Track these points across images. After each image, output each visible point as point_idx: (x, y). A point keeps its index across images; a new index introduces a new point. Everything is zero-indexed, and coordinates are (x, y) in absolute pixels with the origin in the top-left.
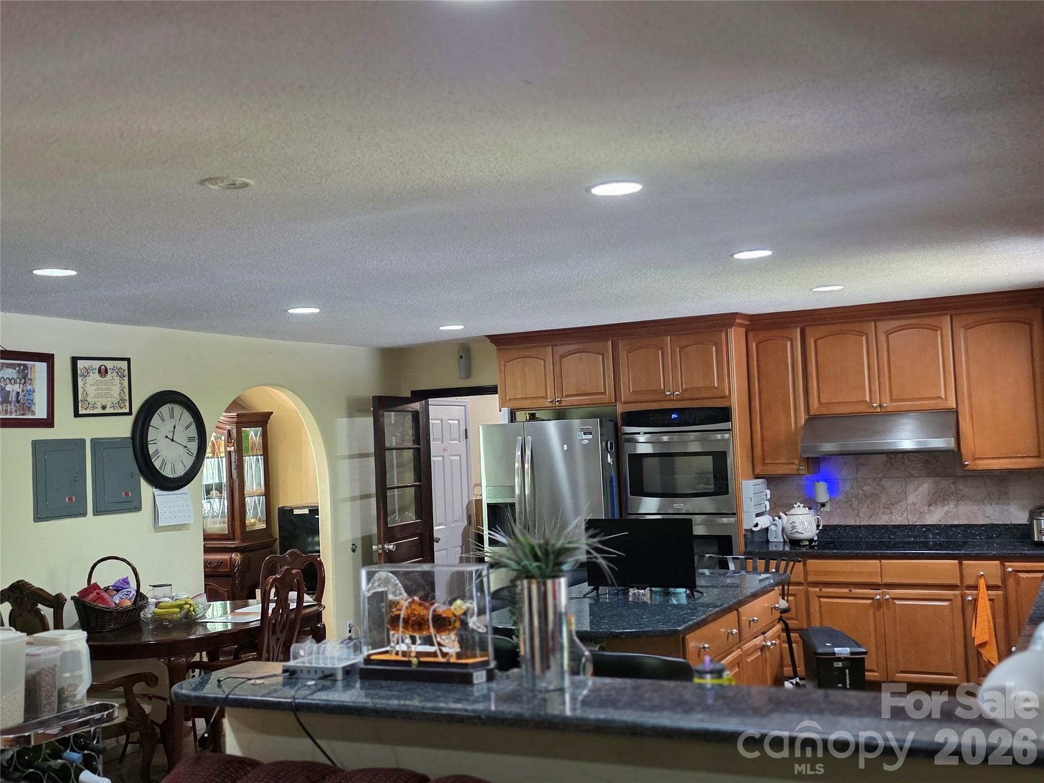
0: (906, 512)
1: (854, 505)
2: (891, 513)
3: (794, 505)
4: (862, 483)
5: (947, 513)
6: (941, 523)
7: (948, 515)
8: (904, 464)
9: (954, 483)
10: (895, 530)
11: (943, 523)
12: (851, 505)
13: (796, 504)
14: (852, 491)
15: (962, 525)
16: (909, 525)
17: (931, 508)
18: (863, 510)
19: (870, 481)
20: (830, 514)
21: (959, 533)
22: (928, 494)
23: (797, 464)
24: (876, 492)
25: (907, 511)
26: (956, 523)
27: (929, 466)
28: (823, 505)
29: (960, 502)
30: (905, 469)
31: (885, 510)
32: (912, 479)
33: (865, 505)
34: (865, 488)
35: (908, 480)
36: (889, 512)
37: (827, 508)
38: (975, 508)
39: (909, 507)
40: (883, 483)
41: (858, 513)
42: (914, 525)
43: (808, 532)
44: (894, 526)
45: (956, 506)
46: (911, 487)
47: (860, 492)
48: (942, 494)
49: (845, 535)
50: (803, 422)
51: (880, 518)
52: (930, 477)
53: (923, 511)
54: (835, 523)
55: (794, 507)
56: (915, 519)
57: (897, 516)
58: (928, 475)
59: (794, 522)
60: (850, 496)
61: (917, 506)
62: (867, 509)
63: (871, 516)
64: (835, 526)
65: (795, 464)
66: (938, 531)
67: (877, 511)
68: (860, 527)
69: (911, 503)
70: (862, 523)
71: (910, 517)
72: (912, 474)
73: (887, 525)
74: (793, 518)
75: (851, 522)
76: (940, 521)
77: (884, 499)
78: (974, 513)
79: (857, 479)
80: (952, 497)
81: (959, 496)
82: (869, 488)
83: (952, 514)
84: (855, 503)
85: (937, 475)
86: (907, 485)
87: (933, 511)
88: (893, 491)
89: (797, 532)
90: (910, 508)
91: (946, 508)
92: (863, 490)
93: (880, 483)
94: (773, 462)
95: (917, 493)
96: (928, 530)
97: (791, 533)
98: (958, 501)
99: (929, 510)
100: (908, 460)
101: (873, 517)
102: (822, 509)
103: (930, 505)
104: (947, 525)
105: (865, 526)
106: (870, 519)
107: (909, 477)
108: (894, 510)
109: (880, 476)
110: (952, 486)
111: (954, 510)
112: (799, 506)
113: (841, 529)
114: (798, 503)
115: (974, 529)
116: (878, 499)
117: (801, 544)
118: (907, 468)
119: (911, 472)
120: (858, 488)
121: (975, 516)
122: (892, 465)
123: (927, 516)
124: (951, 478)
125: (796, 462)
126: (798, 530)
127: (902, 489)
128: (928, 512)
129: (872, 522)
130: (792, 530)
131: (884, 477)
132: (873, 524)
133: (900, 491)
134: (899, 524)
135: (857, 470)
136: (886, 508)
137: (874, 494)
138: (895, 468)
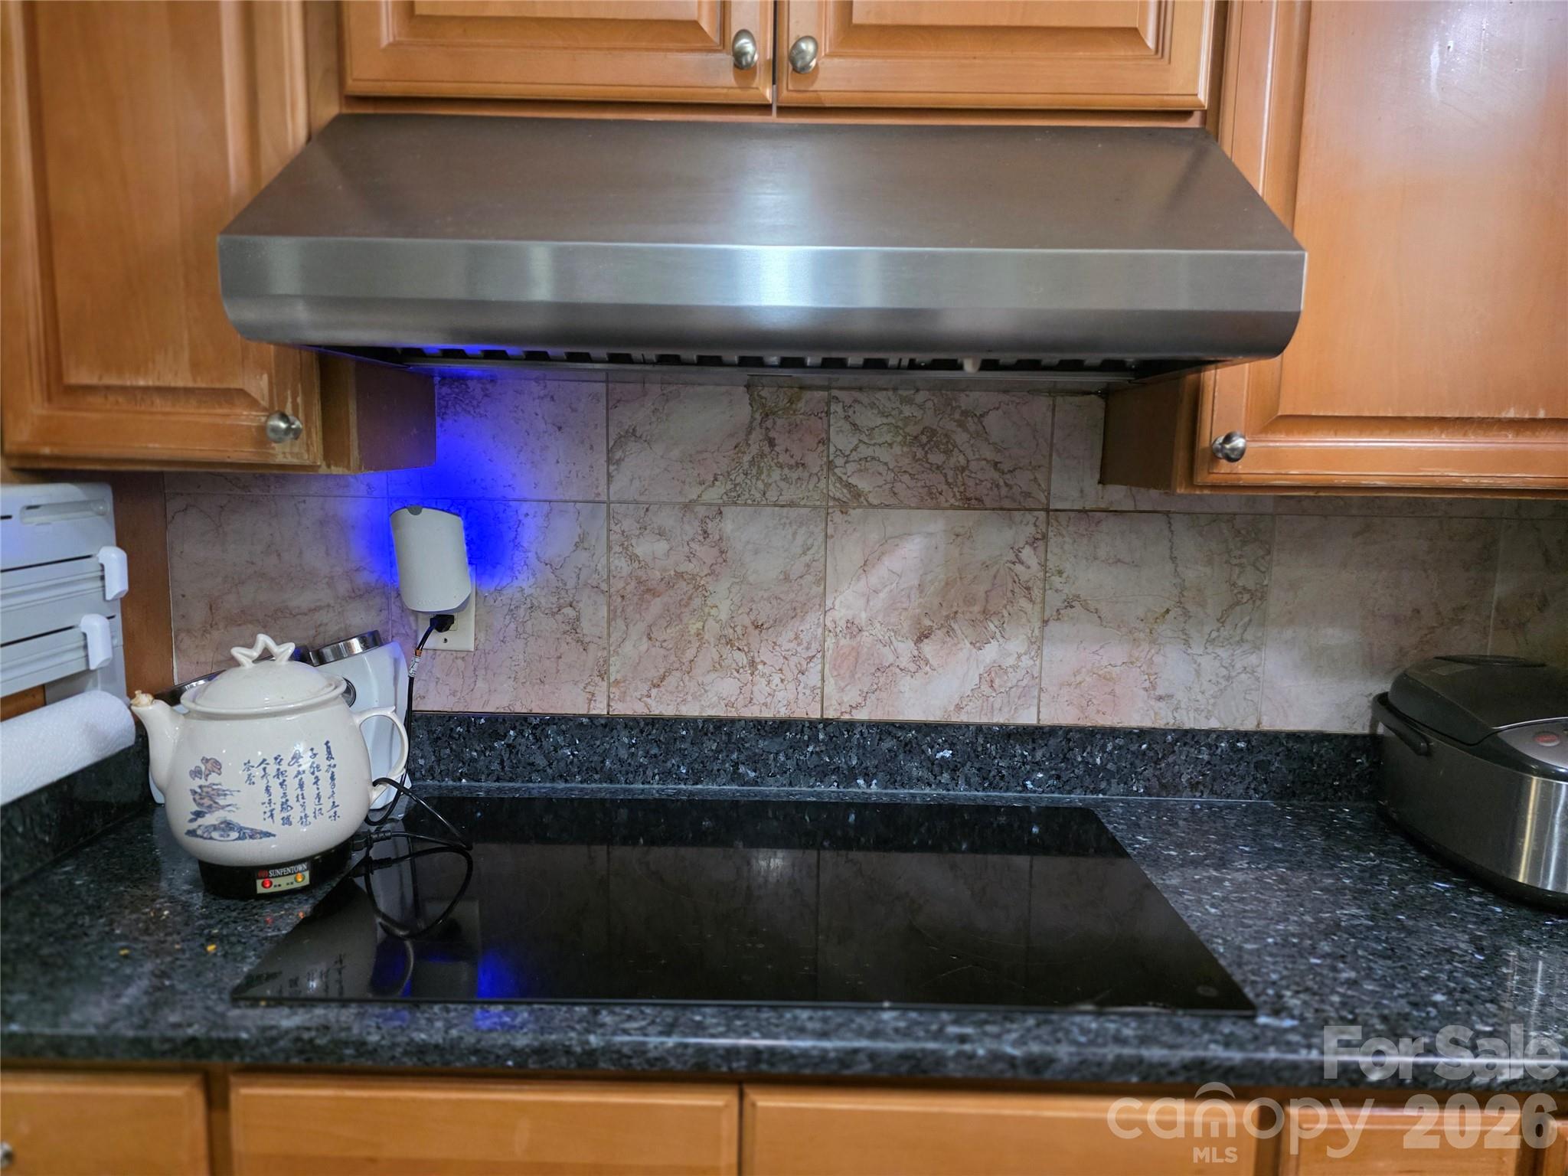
0: (817, 660)
1: (586, 626)
2: (753, 664)
3: (238, 652)
4: (628, 524)
5: (991, 676)
6: (963, 718)
7: (997, 682)
8: (825, 442)
9: (1040, 540)
10: (761, 744)
11: (973, 715)
12: (574, 626)
13: (251, 645)
14: (582, 557)
15: (1053, 731)
16: (827, 722)
17: (928, 648)
18: (628, 648)
19: (666, 518)
20: (476, 662)
21: (1038, 765)
22: (921, 587)
23: (264, 403)
24: (690, 567)
25: (823, 657)
26: (1027, 717)
27: (936, 458)
28: (442, 622)
29: (1053, 626)
30: (830, 465)
31: (726, 650)
32: (856, 513)
33: (638, 629)
34: (644, 548)
35: (838, 517)
36: (742, 659)
37: (462, 637)
38: (1115, 654)
39: (830, 642)
40: (728, 526)
41: (606, 661)
42: (846, 722)
43: (304, 819)
44: (760, 726)
45: (1037, 644)
46: (848, 552)
47: (621, 564)
48: (980, 589)
49: (541, 762)
50: (296, 129)
51: (701, 685)
52: (937, 507)
53: (891, 658)
54: (497, 704)
55: (235, 663)
56: (852, 696)
57: (776, 679)
58: (930, 500)
59: (216, 766)
60: (571, 584)
61: (865, 638)
62: (645, 645)
63: (663, 678)
64: (493, 719)
65: (253, 403)
66: (948, 754)
67: (690, 654)
68: (610, 724)
69: (842, 624)
70: (621, 709)
71: (830, 688)
72: (857, 494)
73: (732, 721)
74: (218, 741)
75: (570, 701)
76: (959, 708)
77: (723, 602)
78: (1107, 678)
79: (609, 503)
80: (1023, 603)
81: (1055, 600)
82: (662, 546)
83: (1013, 677)
84: (593, 615)
85: (969, 502)
86: (830, 542)
87: (933, 662)
88: (766, 568)
89: (228, 826)
90: (837, 644)
91: (991, 652)
92: (633, 558)
93: (711, 526)
94: (112, 380)
95: (874, 578)
96: (908, 747)
97: (192, 833)
98: (1045, 622)
99: (918, 659)
100: (847, 427)
101: (672, 681)
102: (435, 640)
103: (923, 636)
104: (990, 727)
105: (631, 723)
106: (654, 692)
107: (844, 507)
108: (765, 655)
109: (714, 494)
110: (1027, 553)
111: (1026, 661)
112: (266, 656)
113: (521, 733)
114: (263, 640)
115: (1103, 749)
116: (697, 602)
117: (260, 890)
118: (839, 461)
119: (853, 481)
120: (609, 548)
121: (1112, 693)
122: (772, 443)
123: (906, 684)
124: (1029, 517)
125: (259, 385)
126: (231, 817)
127: (807, 558)
128: (912, 667)
129: (664, 707)
130: (198, 814)
131: (734, 499)
132: (669, 711)
133: (798, 567)
134: (783, 713)
135: (609, 461)
136: (729, 642)
137: (680, 575)
138: (783, 458)
